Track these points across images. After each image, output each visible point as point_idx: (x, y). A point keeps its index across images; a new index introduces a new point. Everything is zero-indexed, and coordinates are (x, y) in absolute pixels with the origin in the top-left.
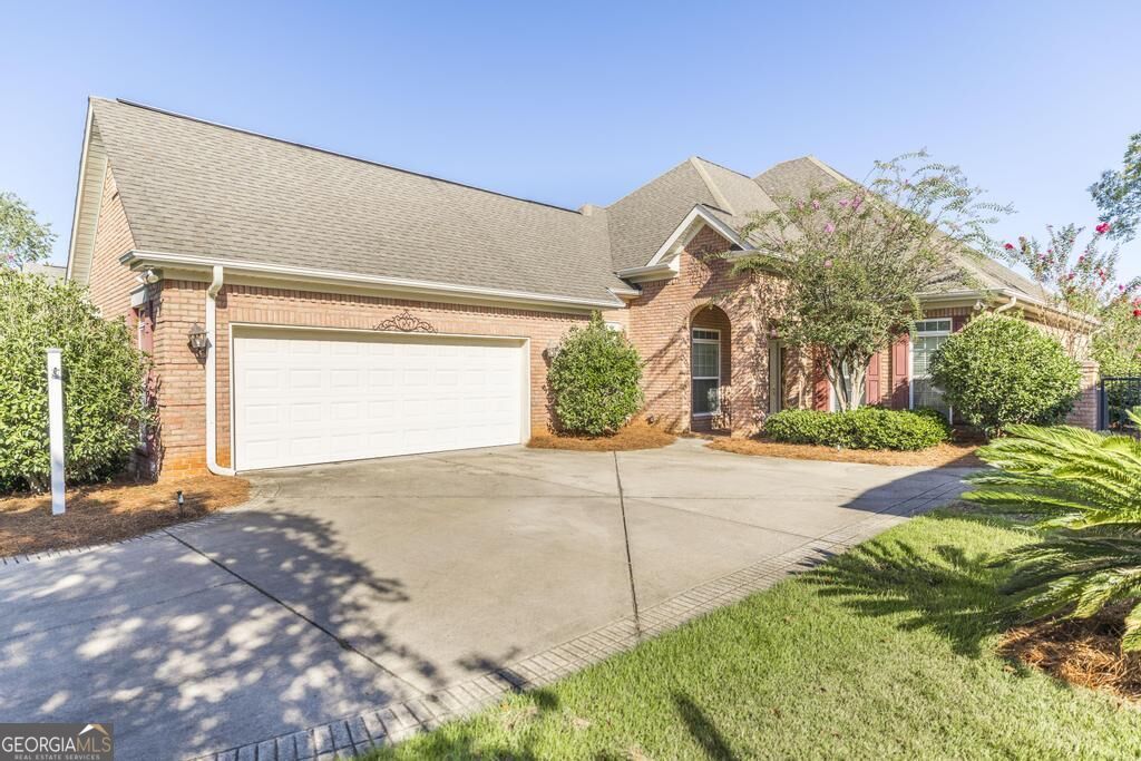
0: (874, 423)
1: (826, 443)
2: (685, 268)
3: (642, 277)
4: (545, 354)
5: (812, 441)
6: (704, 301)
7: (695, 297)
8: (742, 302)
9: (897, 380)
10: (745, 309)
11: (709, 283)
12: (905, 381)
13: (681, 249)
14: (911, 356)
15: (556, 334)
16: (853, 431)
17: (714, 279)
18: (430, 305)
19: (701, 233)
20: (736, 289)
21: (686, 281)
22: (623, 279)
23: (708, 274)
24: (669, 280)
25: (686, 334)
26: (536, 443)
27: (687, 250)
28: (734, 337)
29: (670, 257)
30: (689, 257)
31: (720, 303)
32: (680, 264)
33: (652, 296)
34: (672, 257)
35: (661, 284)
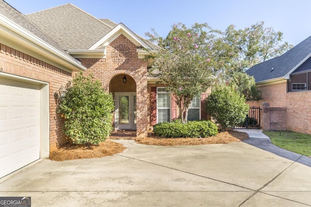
1: (190, 136)
2: (110, 54)
3: (81, 55)
4: (56, 96)
5: (183, 136)
6: (122, 72)
7: (117, 69)
11: (124, 63)
13: (107, 44)
17: (127, 62)
19: (119, 38)
20: (139, 67)
21: (111, 60)
22: (71, 55)
23: (124, 59)
24: (100, 59)
25: (108, 87)
26: (53, 156)
27: (111, 44)
28: (138, 90)
29: (102, 47)
30: (112, 49)
31: (131, 74)
32: (108, 52)
33: (88, 66)
34: (104, 47)
35: (96, 60)
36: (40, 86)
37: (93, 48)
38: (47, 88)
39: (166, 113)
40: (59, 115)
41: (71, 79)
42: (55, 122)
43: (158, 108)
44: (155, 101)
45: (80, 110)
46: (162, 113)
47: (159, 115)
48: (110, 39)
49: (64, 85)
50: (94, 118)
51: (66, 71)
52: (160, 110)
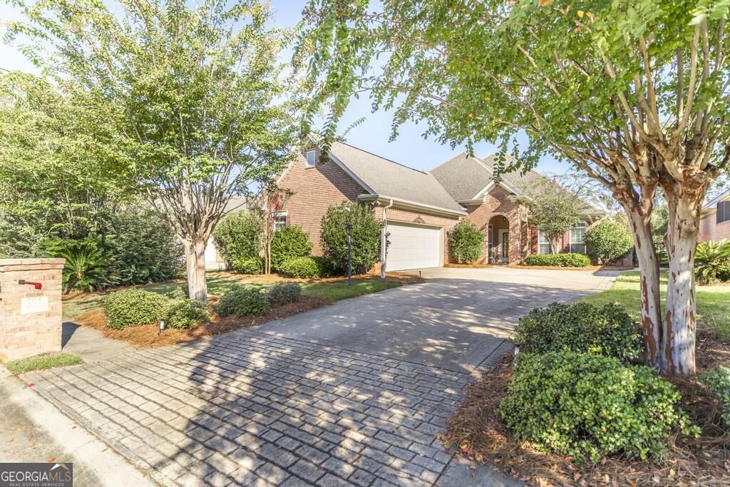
0: (571, 258)
1: (553, 265)
2: (488, 201)
3: (468, 203)
4: (448, 233)
5: (547, 264)
6: (497, 214)
7: (494, 212)
8: (515, 214)
9: (565, 244)
10: (516, 217)
11: (499, 207)
12: (568, 245)
13: (487, 193)
14: (570, 235)
15: (451, 225)
16: (563, 261)
17: (502, 205)
18: (425, 214)
20: (512, 209)
21: (489, 205)
22: (460, 204)
23: (500, 204)
24: (481, 205)
25: (487, 226)
26: (445, 266)
27: (489, 193)
28: (510, 227)
29: (483, 196)
30: (490, 197)
31: (505, 215)
32: (487, 199)
33: (469, 212)
34: (484, 196)
35: (477, 206)
36: (440, 228)
37: (475, 198)
38: (443, 229)
39: (548, 247)
40: (449, 244)
41: (457, 222)
42: (447, 248)
43: (539, 243)
44: (536, 237)
45: (460, 241)
46: (544, 248)
47: (541, 250)
48: (489, 189)
49: (453, 226)
50: (468, 246)
51: (455, 217)
52: (541, 245)
